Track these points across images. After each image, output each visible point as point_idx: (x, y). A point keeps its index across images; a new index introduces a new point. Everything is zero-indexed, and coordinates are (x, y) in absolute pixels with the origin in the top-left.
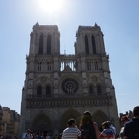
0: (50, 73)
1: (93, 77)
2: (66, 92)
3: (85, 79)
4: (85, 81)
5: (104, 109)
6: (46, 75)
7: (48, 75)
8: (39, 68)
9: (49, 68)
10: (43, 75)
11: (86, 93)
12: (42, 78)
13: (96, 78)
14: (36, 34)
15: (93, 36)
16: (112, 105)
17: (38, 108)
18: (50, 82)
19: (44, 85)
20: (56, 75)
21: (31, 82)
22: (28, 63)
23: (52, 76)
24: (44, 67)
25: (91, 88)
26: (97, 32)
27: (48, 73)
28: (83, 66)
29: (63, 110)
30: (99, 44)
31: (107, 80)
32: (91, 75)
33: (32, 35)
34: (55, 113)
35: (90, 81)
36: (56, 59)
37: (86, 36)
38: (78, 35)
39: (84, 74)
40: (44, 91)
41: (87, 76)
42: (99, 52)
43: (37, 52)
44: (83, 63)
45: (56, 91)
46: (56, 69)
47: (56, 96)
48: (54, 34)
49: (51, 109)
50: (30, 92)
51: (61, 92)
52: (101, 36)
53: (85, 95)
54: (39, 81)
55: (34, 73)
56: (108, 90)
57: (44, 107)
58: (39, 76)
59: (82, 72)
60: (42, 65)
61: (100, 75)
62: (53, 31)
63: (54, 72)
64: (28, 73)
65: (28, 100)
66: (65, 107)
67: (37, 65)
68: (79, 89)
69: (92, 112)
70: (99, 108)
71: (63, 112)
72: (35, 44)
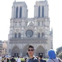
0: (20, 27)
1: (40, 29)
4: (35, 32)
5: (43, 45)
7: (19, 28)
9: (20, 25)
10: (17, 28)
11: (35, 37)
13: (42, 30)
15: (43, 6)
16: (47, 43)
17: (14, 43)
18: (20, 32)
19: (17, 33)
21: (12, 32)
22: (11, 22)
23: (21, 29)
27: (19, 27)
32: (39, 28)
34: (21, 46)
35: (39, 31)
37: (39, 7)
38: (35, 6)
41: (37, 29)
43: (15, 17)
45: (22, 36)
47: (22, 38)
49: (20, 44)
50: (11, 36)
51: (25, 36)
54: (15, 31)
55: (13, 27)
56: (46, 36)
57: (17, 43)
58: (16, 29)
59: (35, 27)
60: (17, 23)
61: (44, 28)
62: (23, 5)
63: (22, 27)
64: (11, 27)
65: (10, 40)
66: (26, 43)
67: (15, 23)
68: (34, 35)
69: (37, 46)
70: (41, 44)
71: (25, 46)
72: (14, 13)
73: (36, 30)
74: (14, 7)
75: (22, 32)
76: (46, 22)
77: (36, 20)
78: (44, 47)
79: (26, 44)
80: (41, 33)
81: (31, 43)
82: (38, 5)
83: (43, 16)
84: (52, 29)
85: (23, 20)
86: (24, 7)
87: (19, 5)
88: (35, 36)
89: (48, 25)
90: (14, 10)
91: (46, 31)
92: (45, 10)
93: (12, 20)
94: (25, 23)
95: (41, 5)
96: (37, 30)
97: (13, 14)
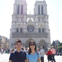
0: (22, 22)
2: (29, 31)
3: (37, 26)
4: (37, 27)
5: (44, 39)
7: (21, 24)
8: (18, 20)
9: (22, 20)
10: (19, 23)
13: (42, 25)
14: (16, 4)
15: (42, 6)
16: (48, 37)
17: (17, 37)
18: (22, 27)
19: (19, 28)
20: (25, 24)
21: (14, 26)
22: (13, 18)
23: (23, 24)
24: (20, 20)
25: (40, 29)
26: (44, 4)
27: (21, 22)
28: (37, 20)
29: (27, 39)
30: (44, 10)
31: (47, 27)
32: (40, 24)
33: (14, 5)
35: (40, 27)
36: (25, 16)
37: (39, 6)
38: (35, 5)
39: (37, 23)
40: (19, 30)
41: (38, 24)
42: (45, 14)
43: (17, 13)
44: (37, 19)
45: (24, 31)
46: (25, 21)
47: (24, 33)
48: (24, 4)
49: (22, 38)
52: (46, 6)
53: (37, 33)
54: (17, 26)
55: (15, 22)
56: (47, 31)
57: (19, 37)
58: (18, 24)
61: (44, 24)
64: (13, 22)
65: (13, 34)
67: (17, 19)
68: (35, 30)
69: (39, 40)
70: (42, 38)
71: (27, 40)
77: (37, 17)
78: (46, 41)
79: (28, 38)
81: (33, 37)
82: (38, 4)
87: (20, 3)
88: (37, 31)
95: (41, 4)
97: (15, 11)
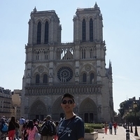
0: (47, 62)
1: (86, 66)
2: (61, 80)
4: (77, 70)
5: (93, 97)
6: (43, 64)
7: (45, 65)
9: (46, 57)
10: (40, 64)
11: (77, 82)
12: (39, 67)
16: (100, 93)
17: (35, 95)
18: (47, 71)
19: (41, 74)
21: (29, 72)
23: (48, 66)
24: (42, 57)
26: (95, 15)
27: (44, 62)
28: (77, 54)
29: (56, 97)
32: (85, 63)
34: (49, 100)
37: (84, 20)
40: (41, 80)
41: (81, 64)
43: (35, 42)
44: (77, 52)
45: (50, 80)
46: (51, 59)
47: (50, 85)
48: (51, 20)
49: (46, 96)
50: (28, 81)
51: (56, 80)
53: (76, 84)
54: (37, 71)
55: (32, 63)
56: (99, 79)
57: (40, 95)
58: (37, 65)
59: (75, 61)
60: (39, 55)
61: (94, 64)
62: (50, 17)
63: (49, 62)
64: (27, 63)
65: (26, 88)
66: (58, 94)
67: (35, 55)
68: (74, 77)
70: (88, 96)
72: (33, 34)
73: (78, 68)
74: (34, 23)
75: (51, 71)
76: (98, 51)
77: (77, 47)
78: (95, 101)
79: (59, 96)
80: (88, 73)
82: (82, 16)
83: (91, 38)
84: (110, 65)
85: (51, 48)
86: (54, 21)
87: (43, 17)
88: (77, 79)
89: (102, 57)
90: (33, 29)
91: (99, 69)
92: (95, 26)
93: (30, 47)
94: (55, 53)
95: (87, 16)
96: (80, 68)
97: (31, 37)
